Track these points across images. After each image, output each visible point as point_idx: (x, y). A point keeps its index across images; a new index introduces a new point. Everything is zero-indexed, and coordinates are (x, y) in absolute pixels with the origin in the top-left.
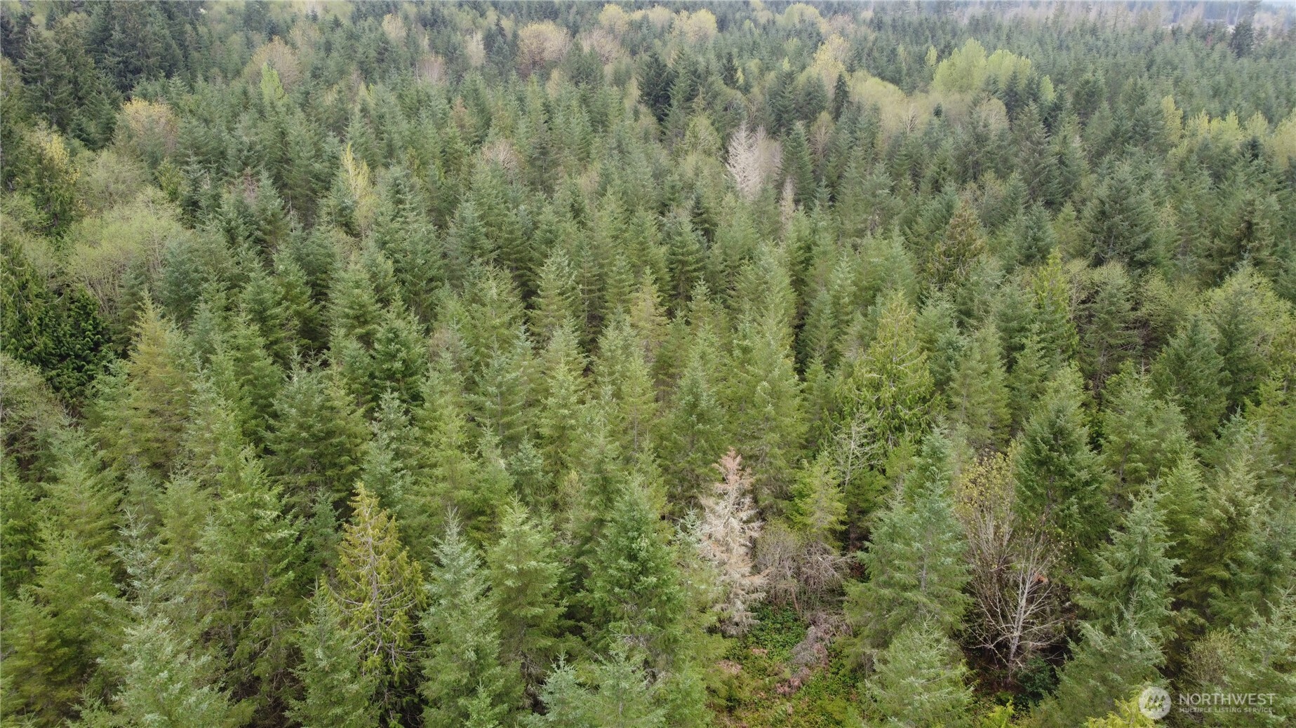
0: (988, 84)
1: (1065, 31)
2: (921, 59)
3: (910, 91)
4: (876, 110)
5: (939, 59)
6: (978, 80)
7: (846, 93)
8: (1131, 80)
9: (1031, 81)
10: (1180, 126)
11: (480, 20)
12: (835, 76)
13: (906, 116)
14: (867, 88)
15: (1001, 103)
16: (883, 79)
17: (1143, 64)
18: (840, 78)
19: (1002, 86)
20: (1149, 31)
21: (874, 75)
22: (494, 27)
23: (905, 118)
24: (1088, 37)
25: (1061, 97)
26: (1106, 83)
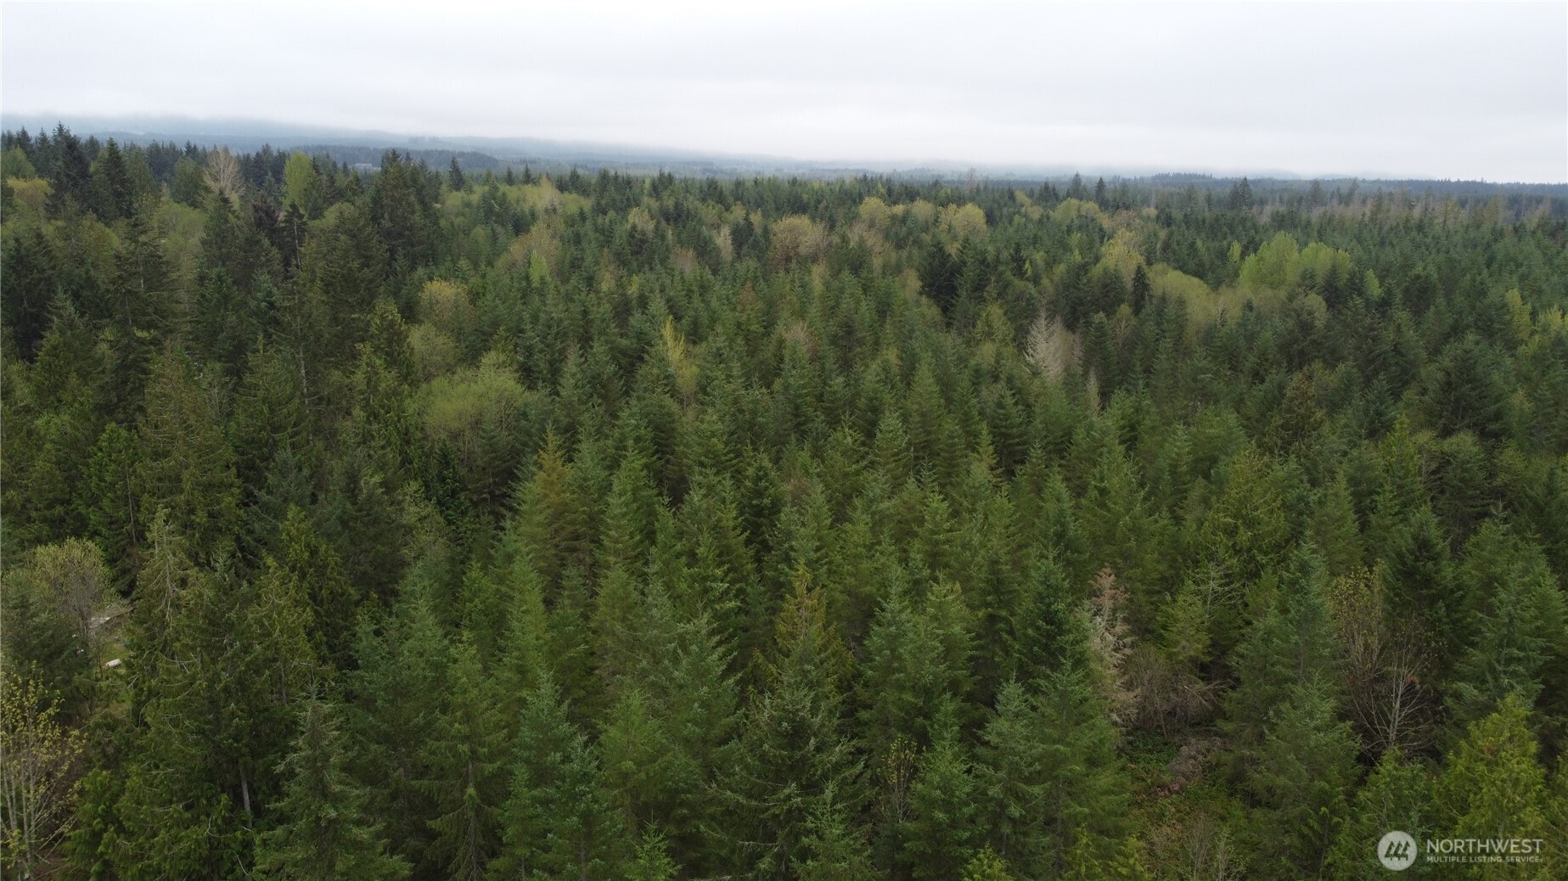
0: (1303, 277)
1: (1386, 228)
2: (1223, 255)
3: (1216, 285)
4: (1181, 303)
5: (1243, 255)
6: (1292, 275)
7: (1145, 287)
8: (1468, 277)
9: (1353, 275)
10: (1529, 322)
11: (726, 214)
12: (1133, 267)
13: (1215, 311)
14: (1169, 280)
15: (1320, 298)
16: (1185, 272)
17: (1482, 260)
18: (1139, 269)
19: (1320, 280)
20: (1486, 228)
21: (1175, 269)
22: (742, 222)
23: (1214, 311)
24: (1414, 233)
25: (1389, 292)
26: (1440, 280)
